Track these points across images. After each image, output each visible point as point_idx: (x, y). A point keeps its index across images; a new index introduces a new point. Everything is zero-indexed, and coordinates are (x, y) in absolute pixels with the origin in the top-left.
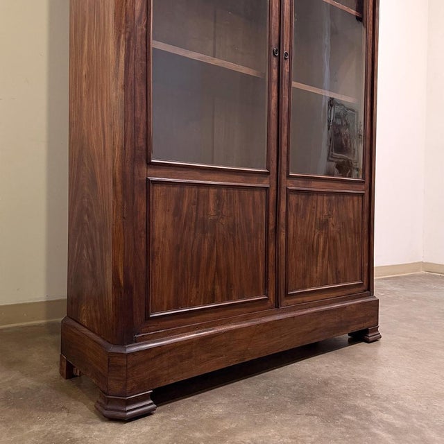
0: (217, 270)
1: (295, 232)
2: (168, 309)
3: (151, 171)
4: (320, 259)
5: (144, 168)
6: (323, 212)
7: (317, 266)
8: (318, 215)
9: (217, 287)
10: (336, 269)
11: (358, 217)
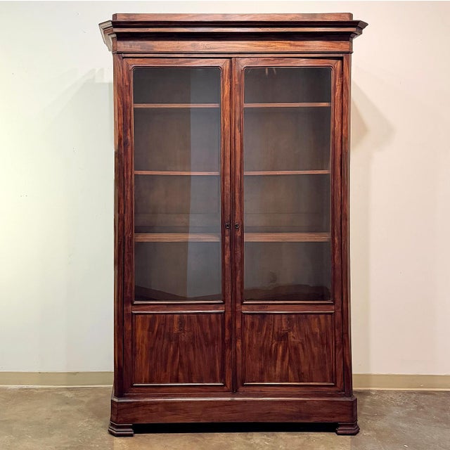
0: (181, 363)
1: (251, 342)
2: (145, 383)
3: (134, 308)
4: (279, 363)
5: (130, 306)
6: (282, 328)
7: (275, 367)
8: (276, 330)
9: (180, 374)
10: (299, 370)
11: (327, 331)
